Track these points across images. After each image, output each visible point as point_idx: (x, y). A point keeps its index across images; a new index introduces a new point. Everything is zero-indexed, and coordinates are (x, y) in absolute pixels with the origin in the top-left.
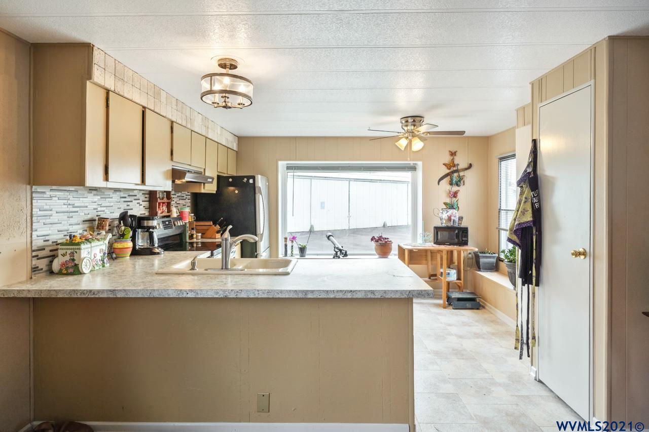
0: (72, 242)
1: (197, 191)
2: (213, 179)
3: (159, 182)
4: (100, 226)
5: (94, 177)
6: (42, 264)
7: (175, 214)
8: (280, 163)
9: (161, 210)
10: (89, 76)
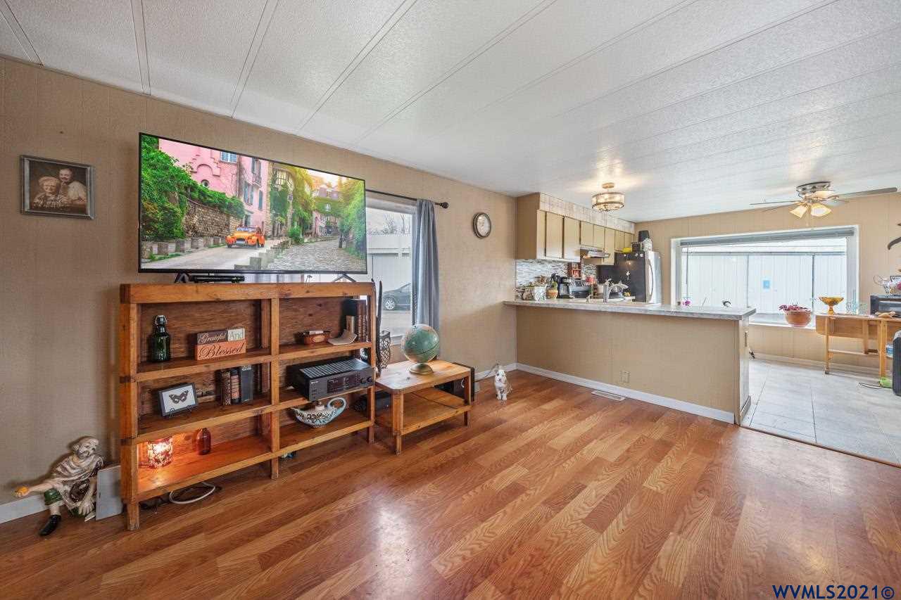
0: (531, 286)
1: (599, 264)
2: (609, 255)
3: (573, 257)
4: (542, 281)
5: (540, 256)
6: (519, 294)
7: (584, 277)
8: (673, 240)
9: (575, 275)
10: (538, 207)
